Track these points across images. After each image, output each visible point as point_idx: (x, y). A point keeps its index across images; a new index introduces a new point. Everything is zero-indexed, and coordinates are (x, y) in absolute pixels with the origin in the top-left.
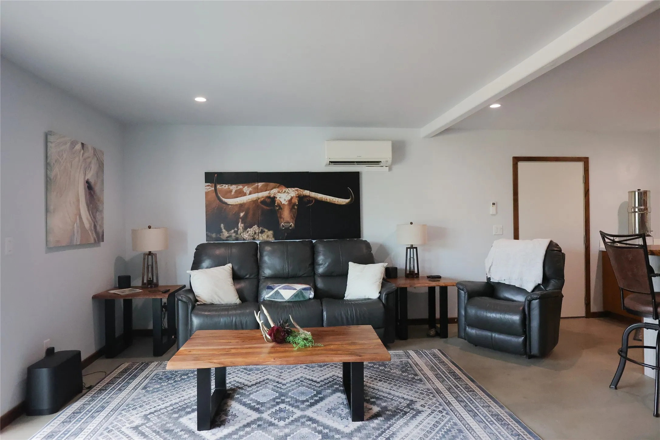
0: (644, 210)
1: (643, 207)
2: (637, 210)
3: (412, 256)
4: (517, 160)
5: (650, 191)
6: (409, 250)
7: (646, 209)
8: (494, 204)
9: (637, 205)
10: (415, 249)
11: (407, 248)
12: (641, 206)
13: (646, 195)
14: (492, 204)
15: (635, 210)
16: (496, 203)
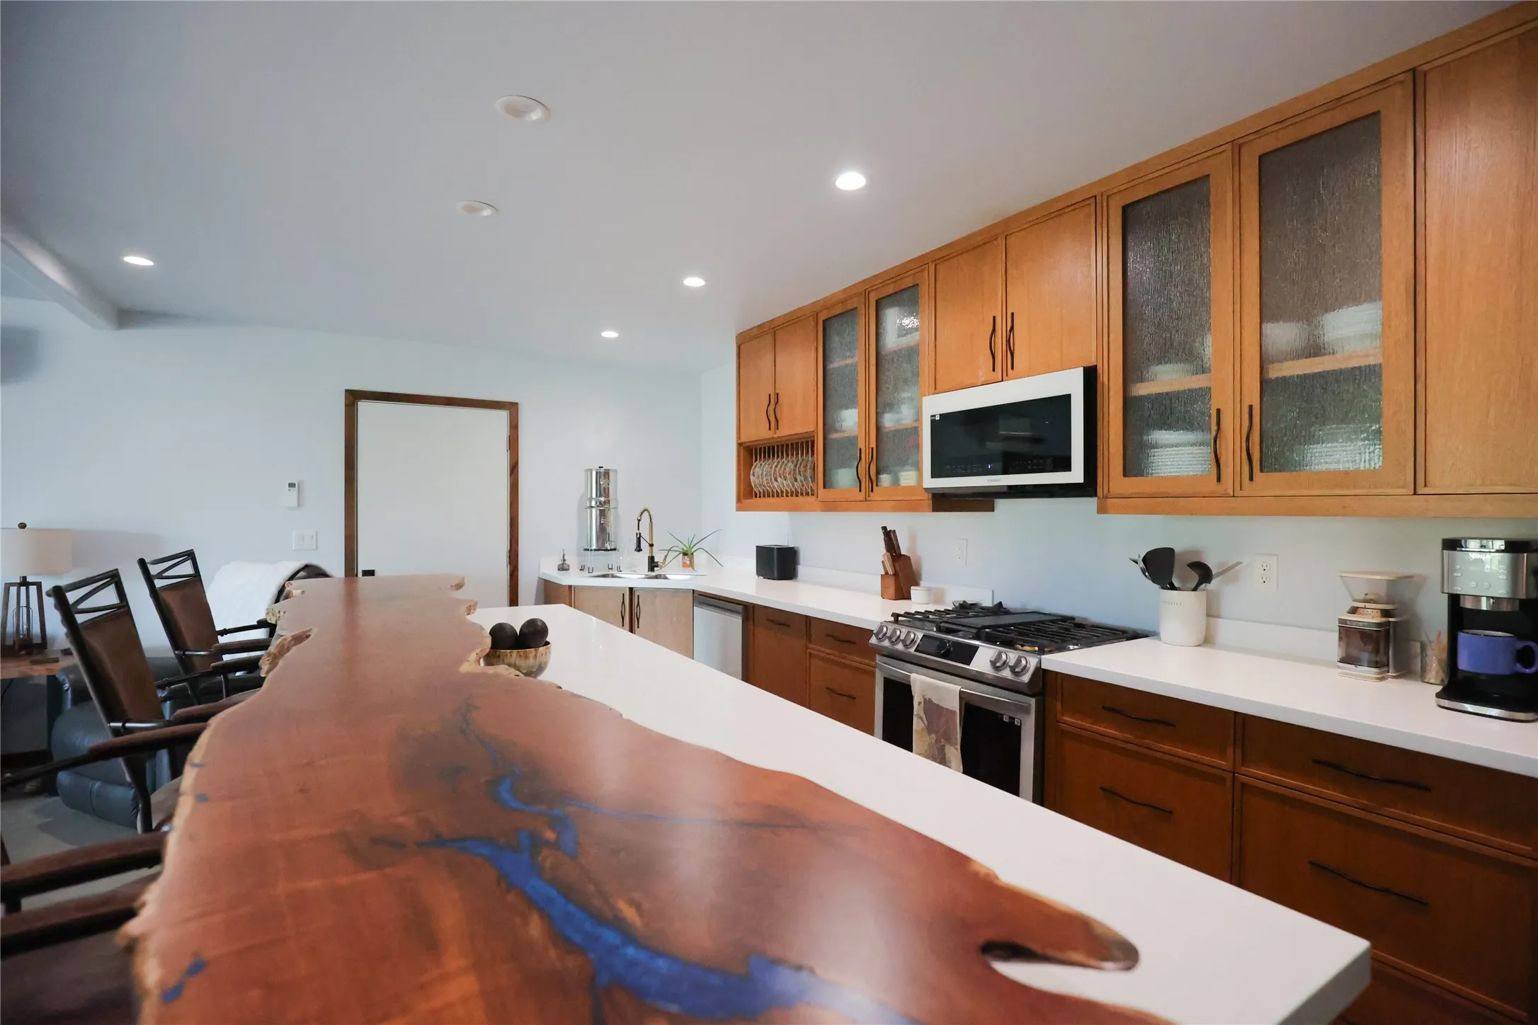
0: (605, 502)
1: (602, 499)
2: (593, 504)
3: (23, 603)
4: (354, 397)
5: (615, 471)
6: (13, 590)
7: (608, 502)
8: (292, 485)
9: (594, 496)
10: (33, 589)
11: (7, 587)
12: (600, 496)
13: (609, 476)
14: (287, 485)
15: (591, 502)
16: (298, 484)
